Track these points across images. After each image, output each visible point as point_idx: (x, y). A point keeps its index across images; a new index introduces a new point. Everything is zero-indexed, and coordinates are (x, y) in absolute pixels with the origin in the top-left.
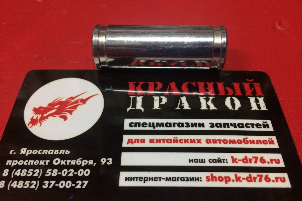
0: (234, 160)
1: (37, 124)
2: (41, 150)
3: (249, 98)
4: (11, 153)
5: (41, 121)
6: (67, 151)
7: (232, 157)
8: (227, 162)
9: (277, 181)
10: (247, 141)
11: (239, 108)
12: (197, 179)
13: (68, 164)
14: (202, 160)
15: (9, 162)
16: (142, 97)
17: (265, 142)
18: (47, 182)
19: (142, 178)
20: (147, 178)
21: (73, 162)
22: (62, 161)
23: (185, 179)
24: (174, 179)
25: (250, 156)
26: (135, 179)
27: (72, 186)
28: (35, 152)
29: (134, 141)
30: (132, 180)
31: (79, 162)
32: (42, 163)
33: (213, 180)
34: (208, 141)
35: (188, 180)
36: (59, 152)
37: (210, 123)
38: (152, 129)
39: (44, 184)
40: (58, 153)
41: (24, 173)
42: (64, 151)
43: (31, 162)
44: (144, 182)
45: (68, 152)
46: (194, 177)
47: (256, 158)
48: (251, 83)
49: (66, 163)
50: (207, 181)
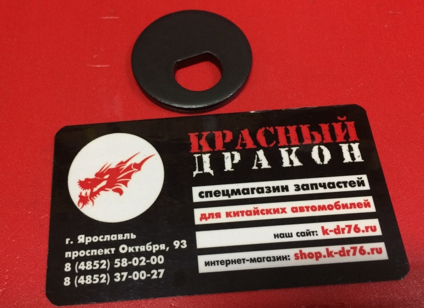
0: (325, 232)
1: (88, 202)
2: (102, 236)
3: (341, 145)
4: (67, 242)
5: (92, 198)
6: (132, 234)
7: (323, 228)
8: (317, 235)
9: (373, 253)
10: (339, 205)
11: (328, 162)
12: (285, 258)
13: (137, 250)
14: (289, 234)
15: (68, 254)
16: (209, 155)
17: (359, 205)
18: (118, 274)
19: (224, 262)
20: (229, 260)
21: (142, 248)
22: (130, 248)
23: (272, 259)
24: (260, 260)
25: (342, 224)
26: (216, 263)
27: (147, 277)
28: (95, 239)
29: (207, 216)
30: (213, 264)
31: (149, 248)
32: (107, 251)
33: (302, 258)
34: (295, 210)
35: (274, 260)
36: (123, 236)
37: (295, 185)
38: (226, 198)
39: (116, 277)
40: (122, 238)
41: (89, 266)
42: (128, 235)
43: (94, 252)
44: (227, 266)
45: (133, 236)
46: (281, 255)
47: (350, 227)
48: (343, 122)
49: (134, 249)
50: (296, 259)
